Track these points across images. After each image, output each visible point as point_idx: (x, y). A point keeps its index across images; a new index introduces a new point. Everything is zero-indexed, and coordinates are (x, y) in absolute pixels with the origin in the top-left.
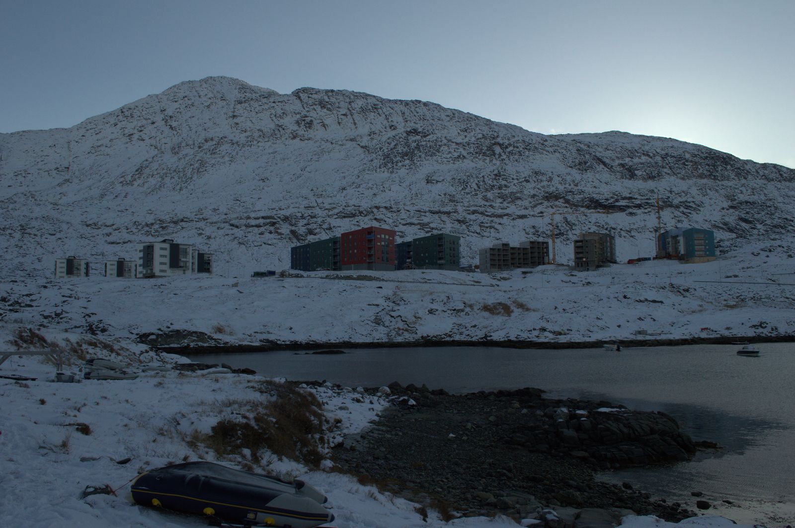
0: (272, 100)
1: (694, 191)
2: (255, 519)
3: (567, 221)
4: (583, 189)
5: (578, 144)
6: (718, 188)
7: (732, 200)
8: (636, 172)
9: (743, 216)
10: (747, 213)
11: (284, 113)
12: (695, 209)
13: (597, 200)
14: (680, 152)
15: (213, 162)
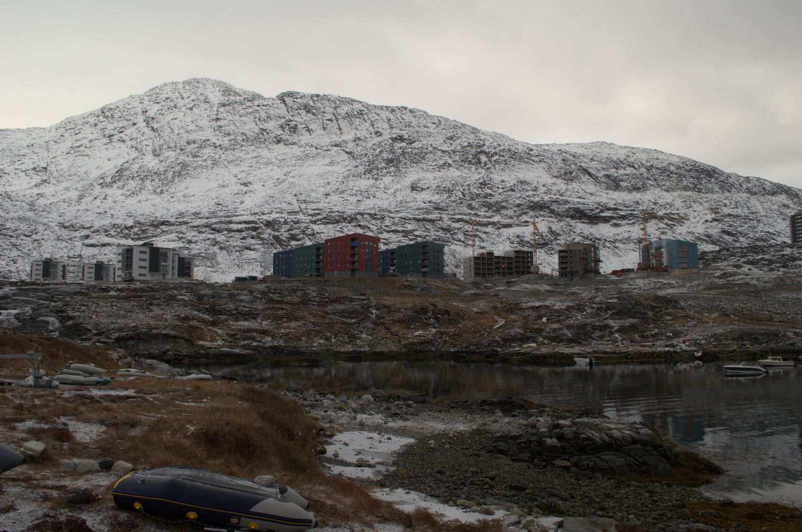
0: (256, 103)
1: (678, 203)
2: (238, 524)
3: (551, 231)
4: (569, 199)
5: (564, 154)
6: (701, 201)
7: (716, 213)
8: (621, 183)
9: (726, 228)
10: (730, 226)
11: (268, 117)
12: (678, 222)
13: (582, 211)
14: (665, 164)
15: (195, 165)
